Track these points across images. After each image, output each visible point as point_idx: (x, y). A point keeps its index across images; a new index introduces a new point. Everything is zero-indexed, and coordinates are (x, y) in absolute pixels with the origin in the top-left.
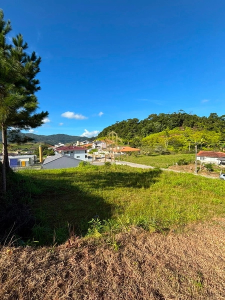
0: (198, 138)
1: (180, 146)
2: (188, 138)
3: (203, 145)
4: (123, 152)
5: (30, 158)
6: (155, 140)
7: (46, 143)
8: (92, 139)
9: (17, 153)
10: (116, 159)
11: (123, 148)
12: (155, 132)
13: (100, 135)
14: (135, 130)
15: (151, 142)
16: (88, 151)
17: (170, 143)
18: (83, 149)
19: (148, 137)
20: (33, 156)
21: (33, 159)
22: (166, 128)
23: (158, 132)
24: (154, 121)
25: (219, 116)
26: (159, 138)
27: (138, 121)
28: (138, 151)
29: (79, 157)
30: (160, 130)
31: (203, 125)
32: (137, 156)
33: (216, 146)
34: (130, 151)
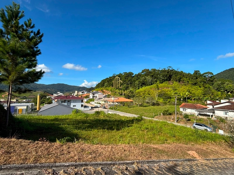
0: (184, 91)
1: (168, 98)
2: (175, 91)
3: (188, 98)
4: (117, 102)
5: (27, 106)
6: (147, 92)
7: (45, 92)
8: (90, 90)
9: (15, 100)
10: (110, 108)
11: (117, 98)
12: (147, 85)
13: (98, 86)
14: (130, 82)
15: (143, 94)
16: (85, 100)
17: (160, 96)
18: (80, 98)
19: (141, 89)
20: (31, 104)
21: (31, 107)
22: (156, 82)
23: (150, 85)
24: (146, 75)
25: (201, 74)
26: (150, 90)
27: (133, 74)
28: (131, 102)
29: (75, 106)
30: (152, 84)
31: (188, 80)
32: (130, 106)
33: (199, 99)
34: (124, 102)
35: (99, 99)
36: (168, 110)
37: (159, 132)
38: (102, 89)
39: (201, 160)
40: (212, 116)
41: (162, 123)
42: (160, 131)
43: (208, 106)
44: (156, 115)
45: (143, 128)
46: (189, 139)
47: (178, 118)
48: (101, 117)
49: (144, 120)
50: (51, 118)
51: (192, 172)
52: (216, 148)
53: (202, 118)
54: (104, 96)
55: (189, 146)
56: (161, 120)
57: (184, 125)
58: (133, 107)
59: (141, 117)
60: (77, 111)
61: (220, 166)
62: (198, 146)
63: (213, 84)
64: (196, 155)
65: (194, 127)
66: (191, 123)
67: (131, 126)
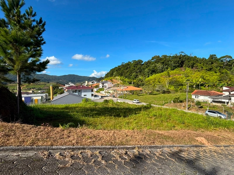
0: (197, 78)
1: (180, 86)
2: (188, 78)
3: (202, 85)
4: (127, 91)
5: (42, 97)
6: (157, 80)
7: (57, 83)
8: (99, 80)
9: (31, 92)
10: (119, 97)
11: (126, 87)
12: (158, 73)
13: (107, 76)
14: (139, 70)
15: (153, 82)
16: (95, 90)
17: (171, 83)
18: (90, 88)
19: (150, 77)
20: (45, 94)
21: (45, 97)
22: (167, 68)
23: (160, 73)
24: (157, 62)
25: (218, 58)
26: (161, 78)
27: (142, 62)
28: (140, 90)
29: (86, 95)
30: (162, 71)
31: (202, 66)
32: (139, 95)
33: (214, 85)
34: (133, 90)
35: (109, 88)
36: (179, 98)
37: (167, 119)
38: (111, 78)
39: (210, 146)
40: (228, 103)
41: (171, 110)
42: (169, 118)
43: (224, 93)
44: (166, 103)
45: (151, 115)
46: (199, 126)
47: (190, 106)
48: (110, 105)
49: (153, 107)
50: (62, 107)
51: (198, 157)
52: (229, 135)
53: (215, 106)
54: (113, 85)
55: (199, 132)
56: (171, 108)
57: (195, 112)
58: (143, 95)
59: (150, 105)
60: (87, 100)
61: (231, 153)
62: (209, 133)
63: (231, 69)
64: (204, 141)
65: (207, 114)
66: (203, 110)
67: (139, 113)
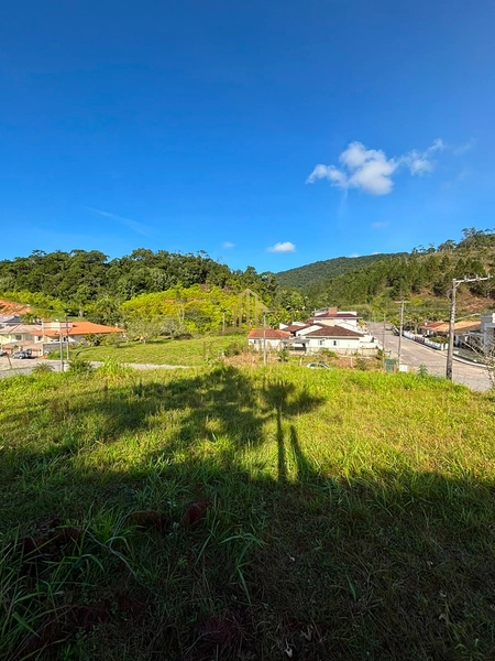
1: (206, 322)
12: (153, 291)
15: (146, 312)
19: (135, 300)
22: (175, 283)
23: (160, 291)
24: (149, 264)
25: (258, 274)
26: (162, 303)
27: (106, 258)
30: (164, 287)
